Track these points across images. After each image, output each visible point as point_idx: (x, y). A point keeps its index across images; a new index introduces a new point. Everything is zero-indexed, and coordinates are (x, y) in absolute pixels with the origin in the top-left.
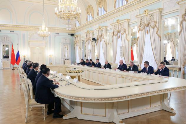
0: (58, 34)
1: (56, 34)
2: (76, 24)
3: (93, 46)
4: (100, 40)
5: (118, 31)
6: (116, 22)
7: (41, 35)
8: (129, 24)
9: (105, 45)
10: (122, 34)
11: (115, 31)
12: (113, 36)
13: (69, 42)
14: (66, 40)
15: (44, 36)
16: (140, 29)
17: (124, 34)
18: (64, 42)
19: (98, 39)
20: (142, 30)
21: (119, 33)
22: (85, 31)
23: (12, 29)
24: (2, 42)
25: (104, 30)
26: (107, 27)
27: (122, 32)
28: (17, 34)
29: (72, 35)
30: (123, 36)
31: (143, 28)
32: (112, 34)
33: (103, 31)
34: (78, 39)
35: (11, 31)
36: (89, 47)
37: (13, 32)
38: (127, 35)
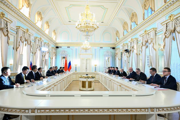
0: (102, 48)
1: (100, 48)
2: (116, 39)
3: (127, 57)
4: (132, 51)
5: (146, 41)
6: (144, 32)
7: (83, 49)
8: (156, 33)
9: (136, 55)
10: (150, 44)
11: (143, 41)
12: (142, 46)
13: (111, 54)
14: (108, 53)
15: (86, 50)
16: (166, 36)
17: (151, 43)
18: (106, 54)
19: (131, 50)
20: (168, 37)
21: (147, 43)
22: (122, 44)
23: (69, 45)
24: (61, 55)
25: (135, 41)
26: (138, 38)
27: (149, 41)
28: (72, 49)
29: (114, 48)
30: (150, 45)
31: (169, 35)
32: (142, 45)
33: (134, 43)
34: (117, 51)
35: (68, 47)
36: (125, 58)
37: (69, 47)
38: (154, 44)
